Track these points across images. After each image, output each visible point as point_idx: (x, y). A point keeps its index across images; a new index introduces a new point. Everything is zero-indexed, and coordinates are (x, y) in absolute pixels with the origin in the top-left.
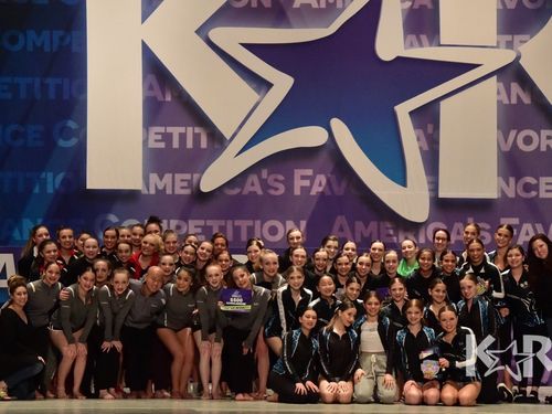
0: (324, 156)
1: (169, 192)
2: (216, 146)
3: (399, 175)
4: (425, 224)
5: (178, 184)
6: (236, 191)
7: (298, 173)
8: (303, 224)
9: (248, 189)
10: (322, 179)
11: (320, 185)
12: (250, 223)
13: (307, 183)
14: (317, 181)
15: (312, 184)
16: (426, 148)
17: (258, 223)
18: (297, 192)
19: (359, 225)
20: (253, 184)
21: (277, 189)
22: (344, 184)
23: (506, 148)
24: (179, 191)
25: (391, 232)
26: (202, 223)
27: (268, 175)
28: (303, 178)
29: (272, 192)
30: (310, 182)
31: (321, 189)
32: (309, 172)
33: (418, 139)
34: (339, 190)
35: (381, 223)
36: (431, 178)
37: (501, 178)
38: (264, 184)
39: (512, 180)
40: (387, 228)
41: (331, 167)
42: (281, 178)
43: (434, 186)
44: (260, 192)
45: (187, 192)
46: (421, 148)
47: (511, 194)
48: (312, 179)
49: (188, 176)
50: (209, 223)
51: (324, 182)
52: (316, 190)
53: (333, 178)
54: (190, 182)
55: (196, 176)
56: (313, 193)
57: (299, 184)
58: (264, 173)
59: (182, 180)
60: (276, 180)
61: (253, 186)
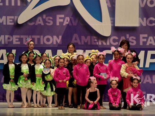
0: (69, 9)
1: (5, 24)
2: (24, 5)
3: (99, 17)
4: (110, 37)
5: (8, 21)
6: (32, 24)
7: (58, 16)
8: (60, 37)
9: (38, 23)
10: (68, 19)
11: (67, 21)
12: (38, 37)
13: (62, 20)
14: (66, 20)
15: (64, 20)
16: (110, 6)
17: (42, 37)
18: (58, 24)
19: (83, 38)
20: (39, 21)
21: (49, 23)
22: (77, 21)
23: (143, 6)
24: (9, 23)
25: (96, 40)
26: (18, 36)
27: (46, 17)
28: (60, 18)
29: (48, 24)
30: (63, 20)
31: (67, 23)
32: (63, 16)
33: (107, 3)
34: (75, 24)
35: (92, 37)
36: (112, 18)
37: (140, 18)
38: (44, 21)
39: (145, 19)
40: (94, 39)
41: (71, 14)
42: (51, 18)
43: (113, 22)
44: (43, 24)
45: (12, 24)
46: (108, 6)
47: (144, 25)
48: (64, 19)
49: (12, 17)
50: (22, 37)
51: (69, 20)
52: (66, 23)
53: (72, 18)
54: (13, 20)
55: (16, 17)
56: (64, 24)
57: (58, 21)
58: (44, 16)
59: (10, 19)
60: (49, 19)
61: (40, 21)
